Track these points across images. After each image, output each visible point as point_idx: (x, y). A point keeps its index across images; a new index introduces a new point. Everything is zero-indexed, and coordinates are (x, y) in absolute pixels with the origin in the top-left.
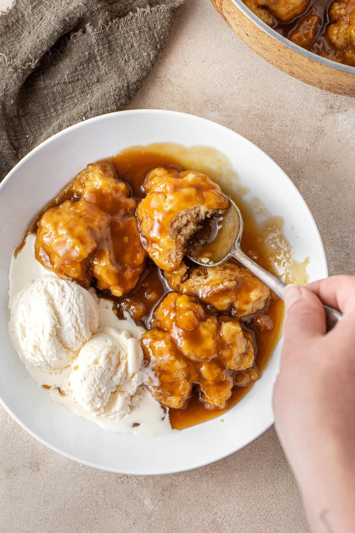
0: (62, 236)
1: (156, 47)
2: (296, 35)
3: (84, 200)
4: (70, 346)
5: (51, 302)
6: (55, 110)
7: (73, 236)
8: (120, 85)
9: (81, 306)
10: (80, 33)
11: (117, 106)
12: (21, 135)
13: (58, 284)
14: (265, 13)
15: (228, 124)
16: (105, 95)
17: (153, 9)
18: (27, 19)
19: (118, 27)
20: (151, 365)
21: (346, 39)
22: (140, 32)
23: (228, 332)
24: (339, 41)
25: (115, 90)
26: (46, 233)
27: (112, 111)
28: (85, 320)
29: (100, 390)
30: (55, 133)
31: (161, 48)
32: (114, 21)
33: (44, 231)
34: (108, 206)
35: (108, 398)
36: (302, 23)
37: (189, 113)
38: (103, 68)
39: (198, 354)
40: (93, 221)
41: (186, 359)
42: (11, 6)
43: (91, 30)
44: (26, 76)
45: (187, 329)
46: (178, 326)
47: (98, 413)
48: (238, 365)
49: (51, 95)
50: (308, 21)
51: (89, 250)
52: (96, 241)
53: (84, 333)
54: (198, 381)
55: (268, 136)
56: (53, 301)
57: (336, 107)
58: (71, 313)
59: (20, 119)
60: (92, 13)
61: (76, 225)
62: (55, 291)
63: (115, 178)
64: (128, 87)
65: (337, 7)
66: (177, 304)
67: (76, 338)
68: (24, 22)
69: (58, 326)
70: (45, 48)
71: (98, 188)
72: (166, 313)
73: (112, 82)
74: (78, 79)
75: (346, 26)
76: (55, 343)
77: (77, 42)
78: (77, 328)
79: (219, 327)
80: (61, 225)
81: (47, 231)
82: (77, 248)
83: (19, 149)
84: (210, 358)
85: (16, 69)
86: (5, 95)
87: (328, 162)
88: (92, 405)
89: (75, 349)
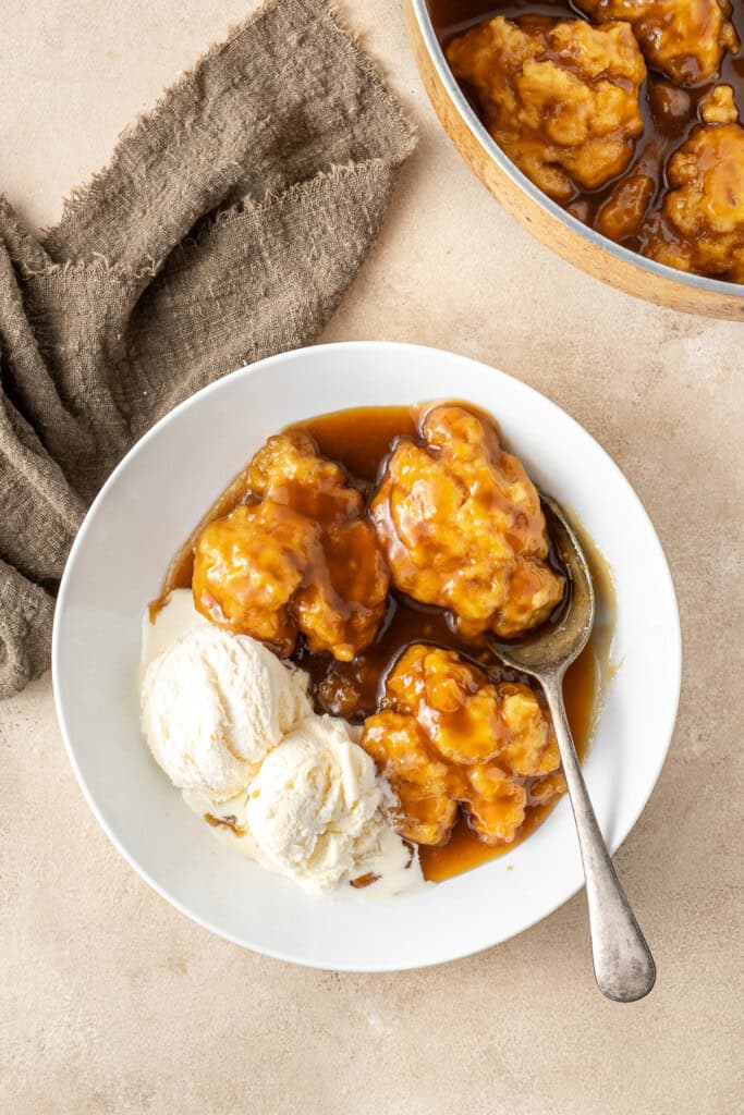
0: (239, 568)
1: (366, 232)
2: (611, 213)
3: (271, 500)
4: (246, 756)
5: (214, 680)
6: (193, 347)
7: (259, 568)
8: (305, 301)
9: (264, 688)
10: (232, 211)
11: (301, 338)
12: (135, 392)
13: (226, 647)
14: (557, 176)
15: (496, 363)
16: (280, 321)
17: (360, 166)
18: (138, 186)
19: (300, 199)
20: (385, 774)
21: (699, 219)
22: (337, 207)
23: (516, 711)
24: (687, 224)
25: (297, 311)
26: (211, 565)
27: (294, 348)
28: (273, 712)
29: (299, 832)
30: (195, 390)
31: (374, 234)
32: (292, 188)
33: (207, 561)
34: (313, 507)
35: (313, 845)
36: (620, 189)
37: (427, 344)
38: (275, 272)
39: (466, 753)
40: (289, 537)
41: (446, 761)
42: (108, 164)
43: (252, 207)
44: (141, 290)
45: (445, 710)
46: (428, 703)
47: (298, 869)
48: (534, 767)
49: (184, 321)
50: (631, 187)
51: (290, 590)
52: (300, 572)
53: (269, 733)
54: (467, 796)
55: (565, 382)
56: (217, 678)
57: (682, 328)
58: (248, 700)
59: (131, 364)
60: (253, 176)
61: (263, 547)
62: (220, 661)
63: (317, 456)
64: (320, 305)
65: (680, 161)
66: (426, 667)
67: (257, 742)
68: (134, 193)
69: (226, 723)
70: (173, 241)
71: (291, 477)
72: (407, 682)
73: (291, 296)
74: (231, 293)
75: (699, 197)
76: (220, 752)
77: (229, 226)
78: (257, 724)
79: (500, 706)
80: (236, 549)
81: (212, 561)
82: (270, 589)
83: (131, 416)
84: (487, 758)
85: (124, 279)
86: (107, 327)
87: (671, 425)
88: (287, 857)
89: (254, 761)
